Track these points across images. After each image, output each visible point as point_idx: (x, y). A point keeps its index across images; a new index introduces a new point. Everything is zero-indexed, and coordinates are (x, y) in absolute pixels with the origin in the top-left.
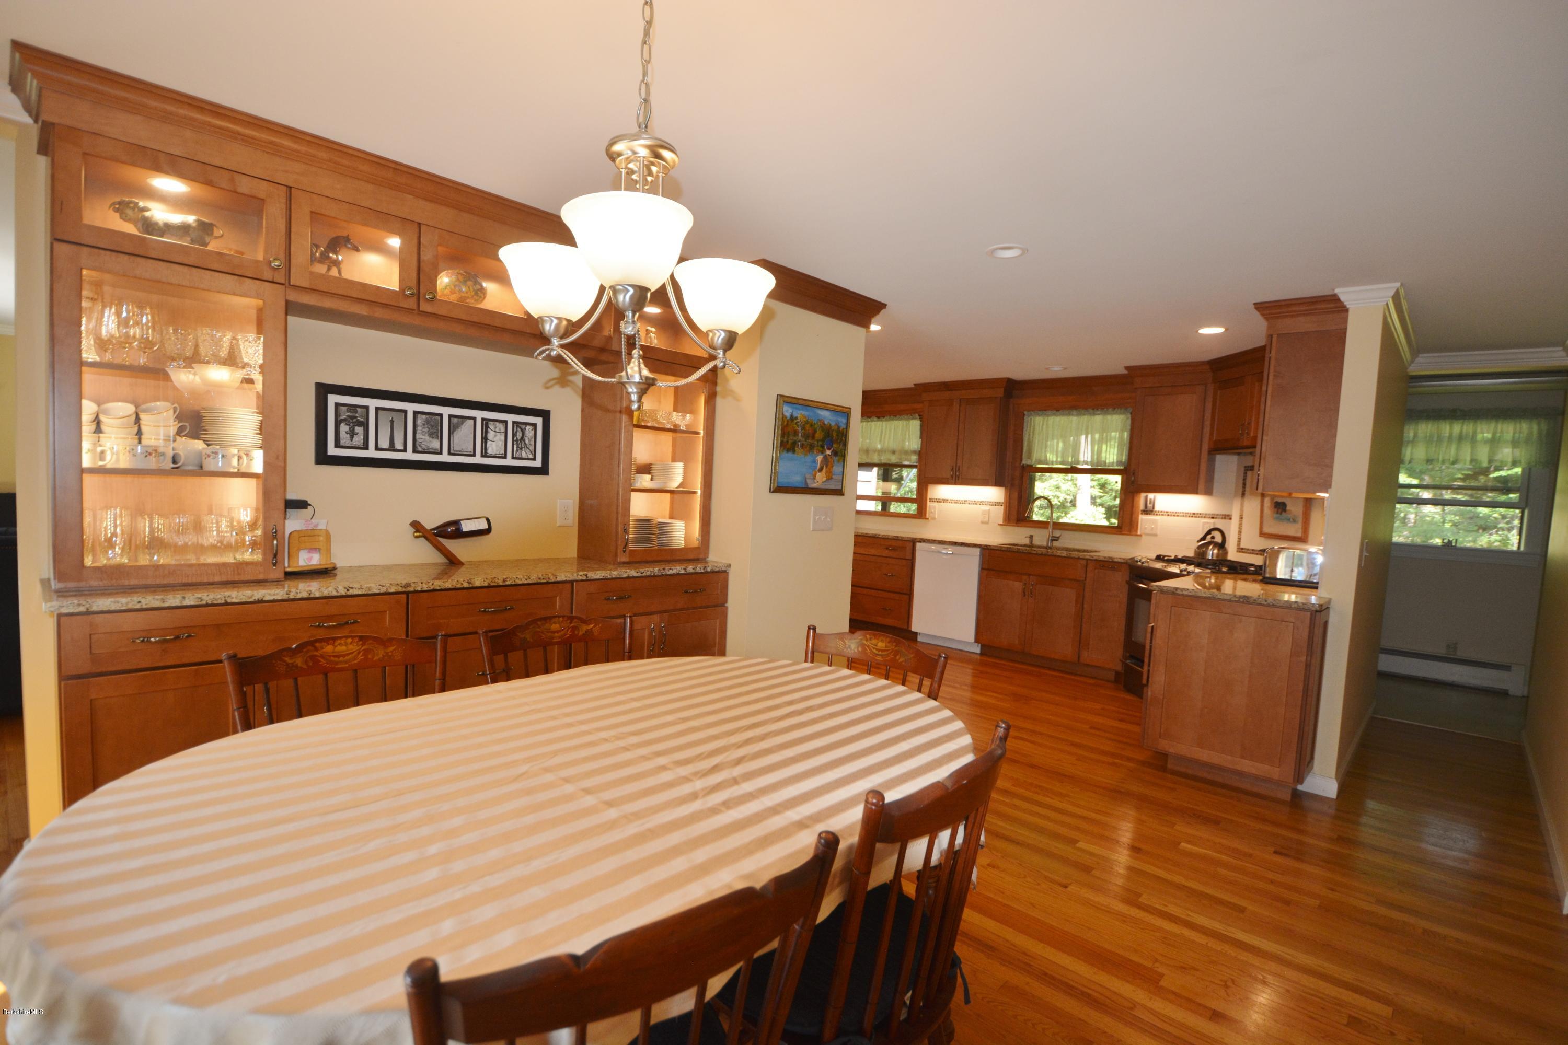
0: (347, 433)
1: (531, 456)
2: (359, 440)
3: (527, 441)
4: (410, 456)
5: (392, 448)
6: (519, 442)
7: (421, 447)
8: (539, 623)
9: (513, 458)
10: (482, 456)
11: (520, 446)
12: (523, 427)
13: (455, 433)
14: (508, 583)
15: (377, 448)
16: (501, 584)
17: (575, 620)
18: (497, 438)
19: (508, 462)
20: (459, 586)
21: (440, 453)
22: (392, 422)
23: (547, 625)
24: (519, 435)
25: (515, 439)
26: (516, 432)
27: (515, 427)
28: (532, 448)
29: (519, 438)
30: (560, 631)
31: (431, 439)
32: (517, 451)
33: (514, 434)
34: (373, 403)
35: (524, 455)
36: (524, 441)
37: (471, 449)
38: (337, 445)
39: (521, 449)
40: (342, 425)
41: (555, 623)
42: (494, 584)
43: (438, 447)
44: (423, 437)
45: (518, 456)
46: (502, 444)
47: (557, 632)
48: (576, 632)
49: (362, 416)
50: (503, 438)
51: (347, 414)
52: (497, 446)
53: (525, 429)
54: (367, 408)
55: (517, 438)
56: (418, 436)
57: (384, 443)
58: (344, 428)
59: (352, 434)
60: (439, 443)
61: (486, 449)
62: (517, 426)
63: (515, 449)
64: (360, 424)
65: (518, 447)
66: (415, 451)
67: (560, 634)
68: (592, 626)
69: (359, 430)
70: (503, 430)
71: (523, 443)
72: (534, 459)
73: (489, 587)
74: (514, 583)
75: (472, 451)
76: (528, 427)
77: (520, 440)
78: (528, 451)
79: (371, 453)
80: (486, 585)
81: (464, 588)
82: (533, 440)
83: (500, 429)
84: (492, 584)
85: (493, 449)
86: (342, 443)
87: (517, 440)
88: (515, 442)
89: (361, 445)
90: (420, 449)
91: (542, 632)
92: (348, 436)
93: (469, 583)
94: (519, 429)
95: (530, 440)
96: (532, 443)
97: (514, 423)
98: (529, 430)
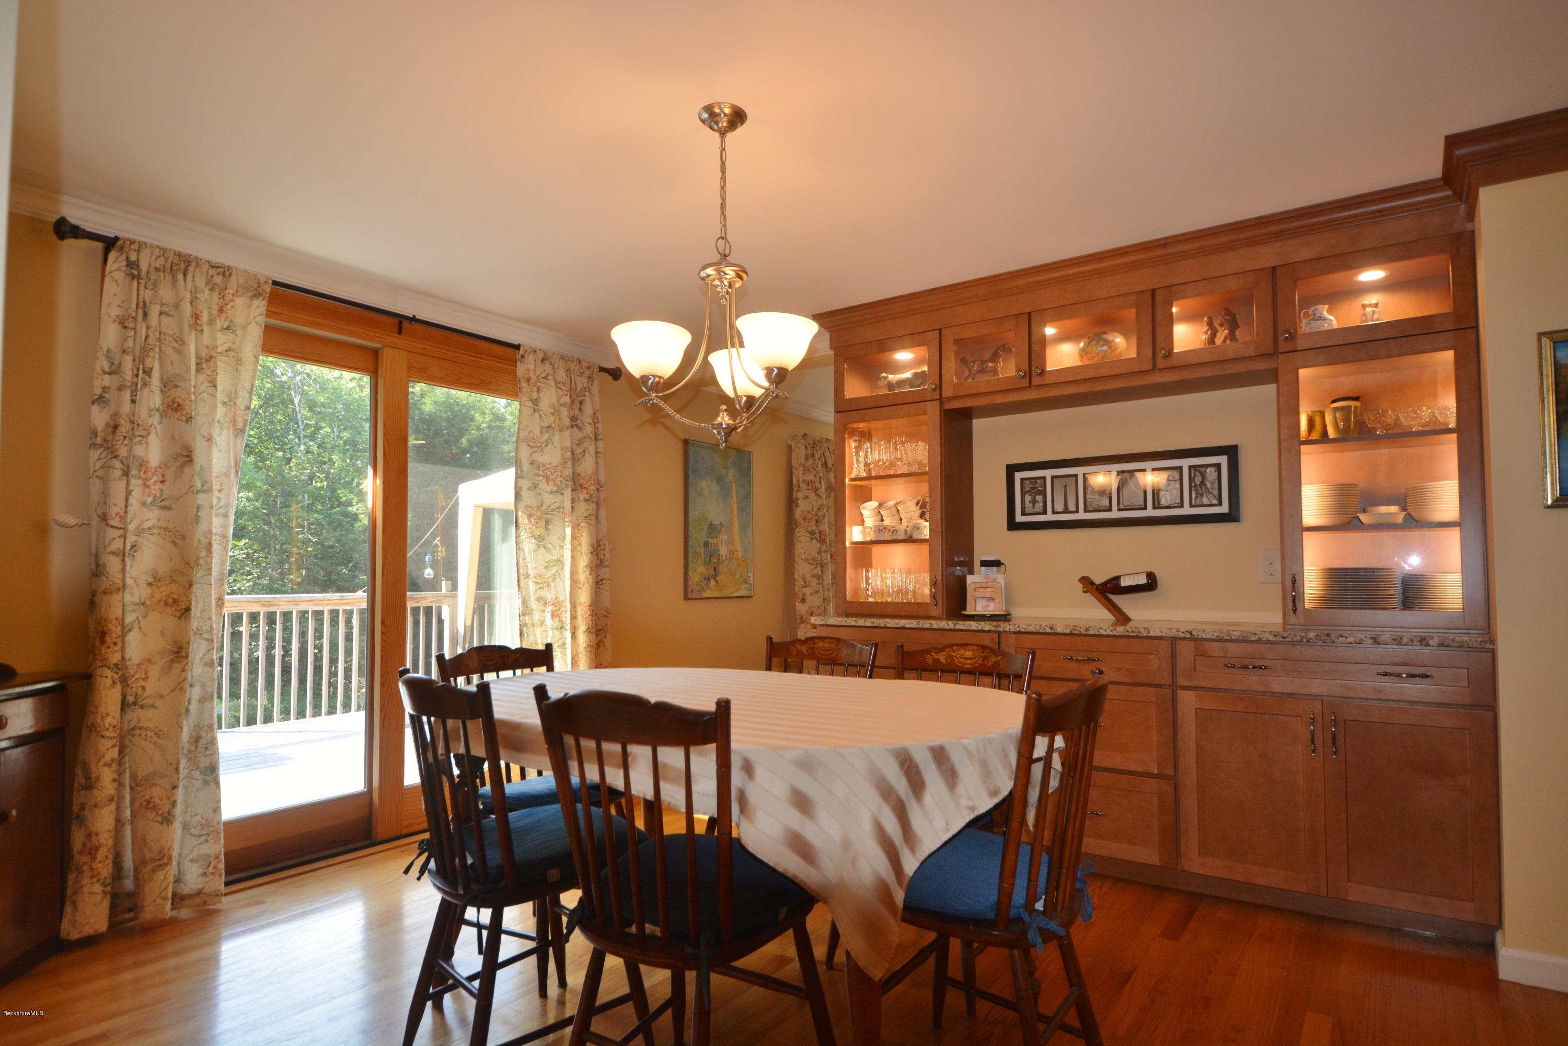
0: (1030, 502)
1: (1215, 502)
2: (1039, 507)
3: (1209, 485)
4: (1082, 516)
5: (1066, 511)
6: (1198, 488)
7: (1092, 506)
8: (955, 648)
9: (1191, 506)
10: (1154, 508)
11: (1200, 492)
12: (1203, 470)
13: (1124, 488)
14: (1091, 632)
15: (1054, 512)
16: (1084, 633)
17: (988, 650)
18: (1171, 487)
19: (1187, 511)
20: (1041, 630)
21: (1110, 510)
22: (1065, 487)
23: (962, 651)
24: (1198, 480)
25: (1193, 484)
26: (1194, 477)
27: (1193, 472)
28: (1216, 492)
29: (1198, 483)
30: (972, 659)
31: (1100, 498)
32: (1196, 497)
33: (1191, 480)
34: (1048, 473)
35: (1205, 501)
36: (1205, 485)
37: (1141, 502)
38: (1023, 514)
39: (1202, 495)
40: (1027, 496)
41: (969, 650)
42: (1076, 632)
43: (1108, 504)
44: (1093, 497)
45: (1198, 503)
46: (1176, 493)
47: (970, 659)
48: (986, 662)
49: (1041, 487)
50: (1178, 486)
51: (1030, 486)
52: (1171, 495)
53: (1206, 472)
54: (1044, 478)
55: (1195, 484)
56: (1088, 497)
57: (1059, 507)
58: (1028, 498)
59: (1034, 502)
60: (1108, 501)
61: (1159, 501)
62: (1195, 470)
63: (1194, 496)
64: (1040, 493)
65: (1197, 493)
66: (1086, 511)
67: (972, 661)
68: (999, 658)
69: (1039, 498)
70: (1177, 477)
71: (1204, 487)
72: (1220, 504)
73: (1071, 634)
74: (1097, 633)
75: (1143, 504)
76: (1209, 470)
77: (1200, 485)
78: (1210, 496)
79: (1049, 517)
80: (1069, 632)
81: (1046, 634)
82: (1217, 482)
83: (1174, 477)
84: (1074, 632)
85: (1166, 500)
86: (1027, 511)
87: (1196, 486)
88: (1193, 489)
89: (1041, 511)
90: (1091, 509)
91: (956, 657)
92: (1031, 505)
93: (1052, 629)
94: (1197, 473)
95: (1212, 483)
96: (1216, 486)
97: (1190, 467)
98: (1211, 473)
